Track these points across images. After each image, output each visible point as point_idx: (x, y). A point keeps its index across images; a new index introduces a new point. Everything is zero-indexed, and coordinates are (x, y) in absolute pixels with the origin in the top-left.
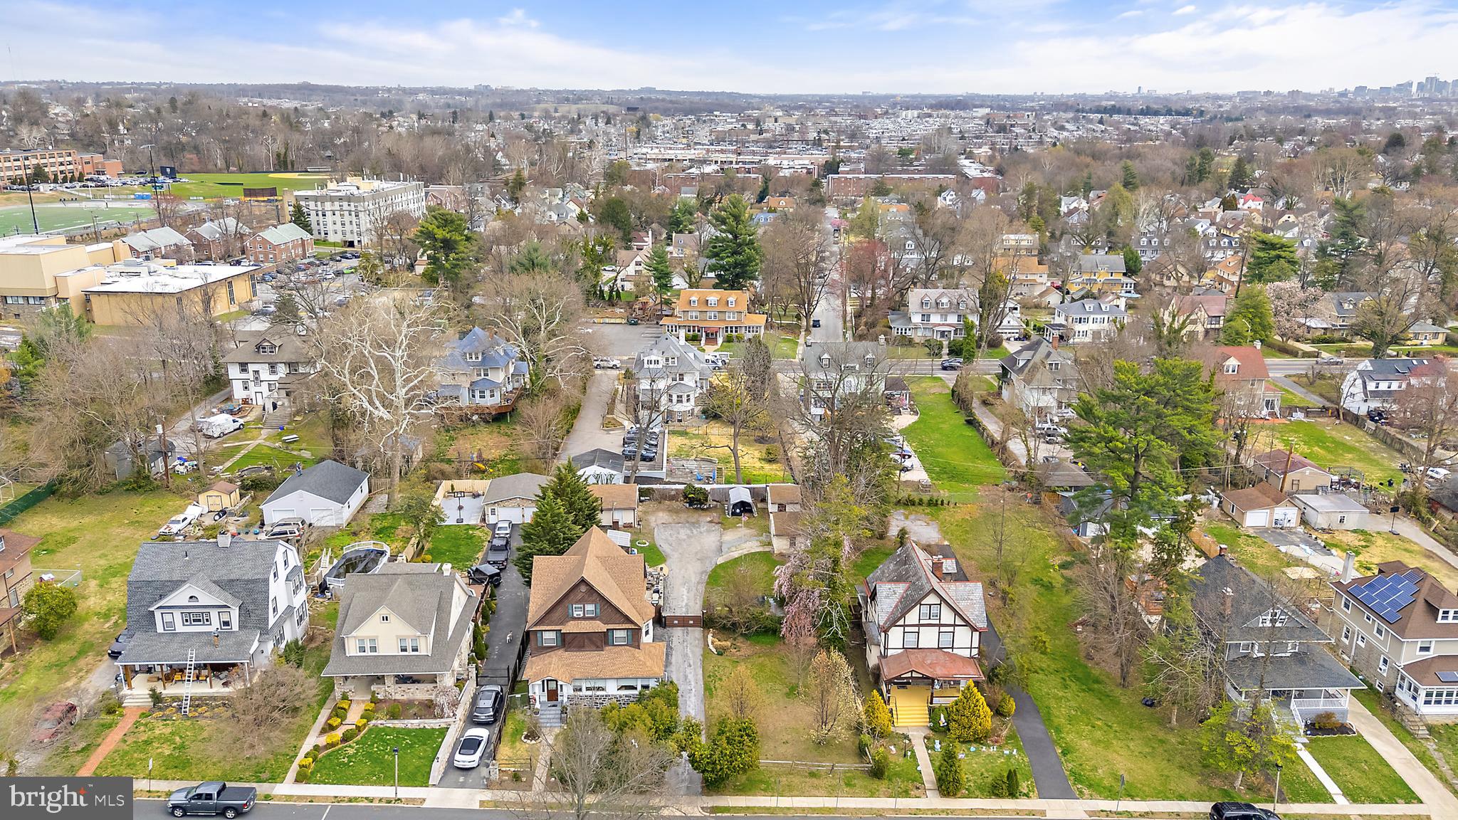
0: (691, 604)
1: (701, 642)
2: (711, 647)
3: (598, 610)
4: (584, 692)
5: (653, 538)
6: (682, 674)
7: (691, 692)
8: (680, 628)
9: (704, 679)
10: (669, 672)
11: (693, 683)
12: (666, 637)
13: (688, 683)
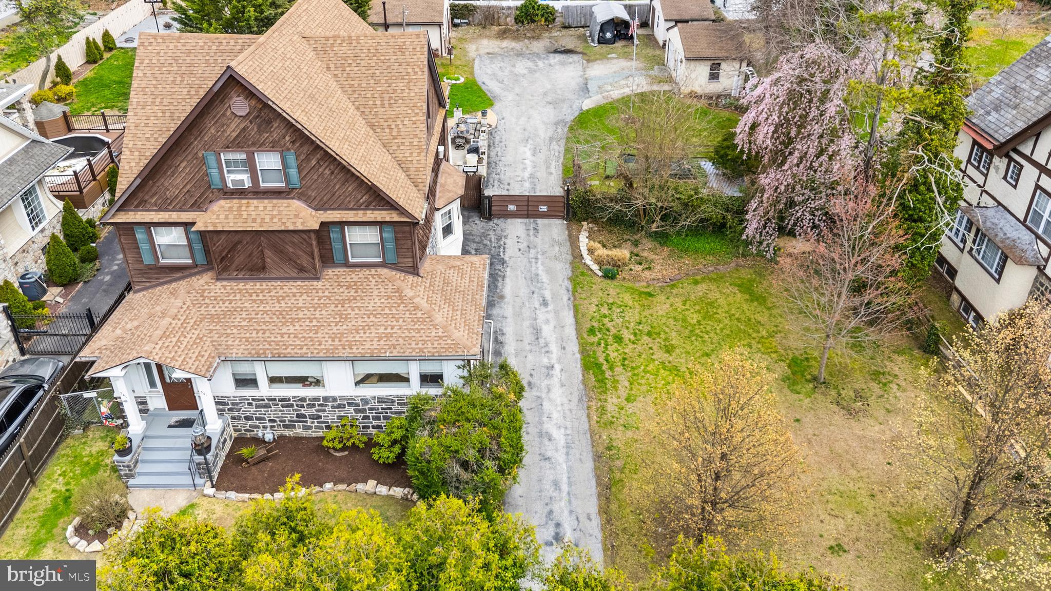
0: (542, 174)
1: (567, 247)
2: (588, 260)
3: (293, 172)
4: (265, 390)
5: (472, 73)
6: (527, 323)
7: (551, 372)
8: (519, 220)
9: (579, 335)
10: (496, 339)
11: (554, 348)
12: (490, 241)
13: (543, 350)
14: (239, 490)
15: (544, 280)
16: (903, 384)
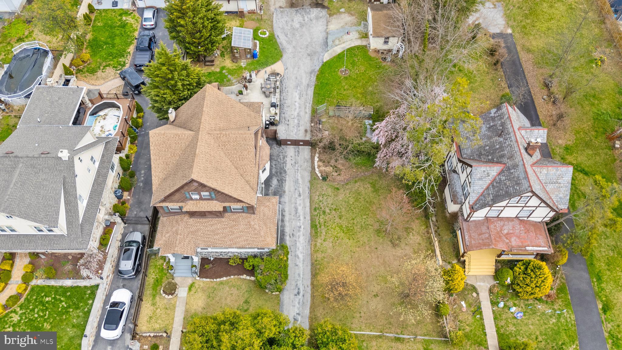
1: (310, 163)
2: (317, 171)
3: (213, 195)
5: (273, 27)
6: (293, 205)
7: (300, 229)
8: (292, 146)
9: (311, 212)
10: (282, 213)
11: (302, 218)
12: (281, 159)
13: (298, 219)
14: (206, 278)
15: (300, 183)
16: (414, 233)
